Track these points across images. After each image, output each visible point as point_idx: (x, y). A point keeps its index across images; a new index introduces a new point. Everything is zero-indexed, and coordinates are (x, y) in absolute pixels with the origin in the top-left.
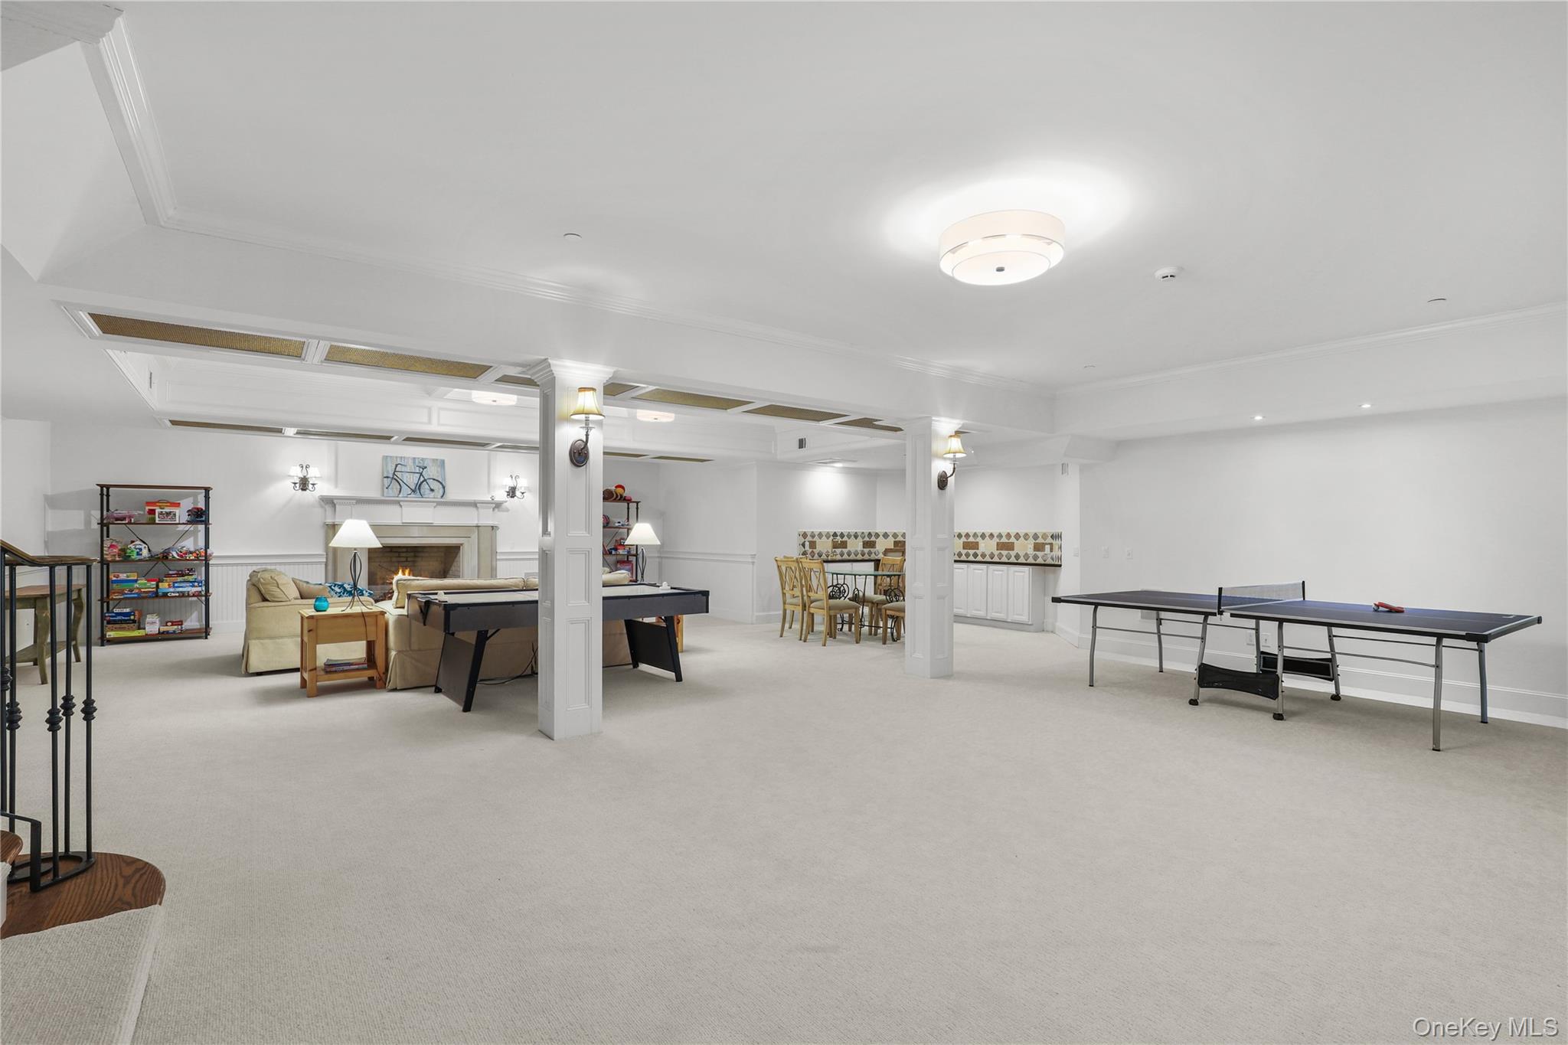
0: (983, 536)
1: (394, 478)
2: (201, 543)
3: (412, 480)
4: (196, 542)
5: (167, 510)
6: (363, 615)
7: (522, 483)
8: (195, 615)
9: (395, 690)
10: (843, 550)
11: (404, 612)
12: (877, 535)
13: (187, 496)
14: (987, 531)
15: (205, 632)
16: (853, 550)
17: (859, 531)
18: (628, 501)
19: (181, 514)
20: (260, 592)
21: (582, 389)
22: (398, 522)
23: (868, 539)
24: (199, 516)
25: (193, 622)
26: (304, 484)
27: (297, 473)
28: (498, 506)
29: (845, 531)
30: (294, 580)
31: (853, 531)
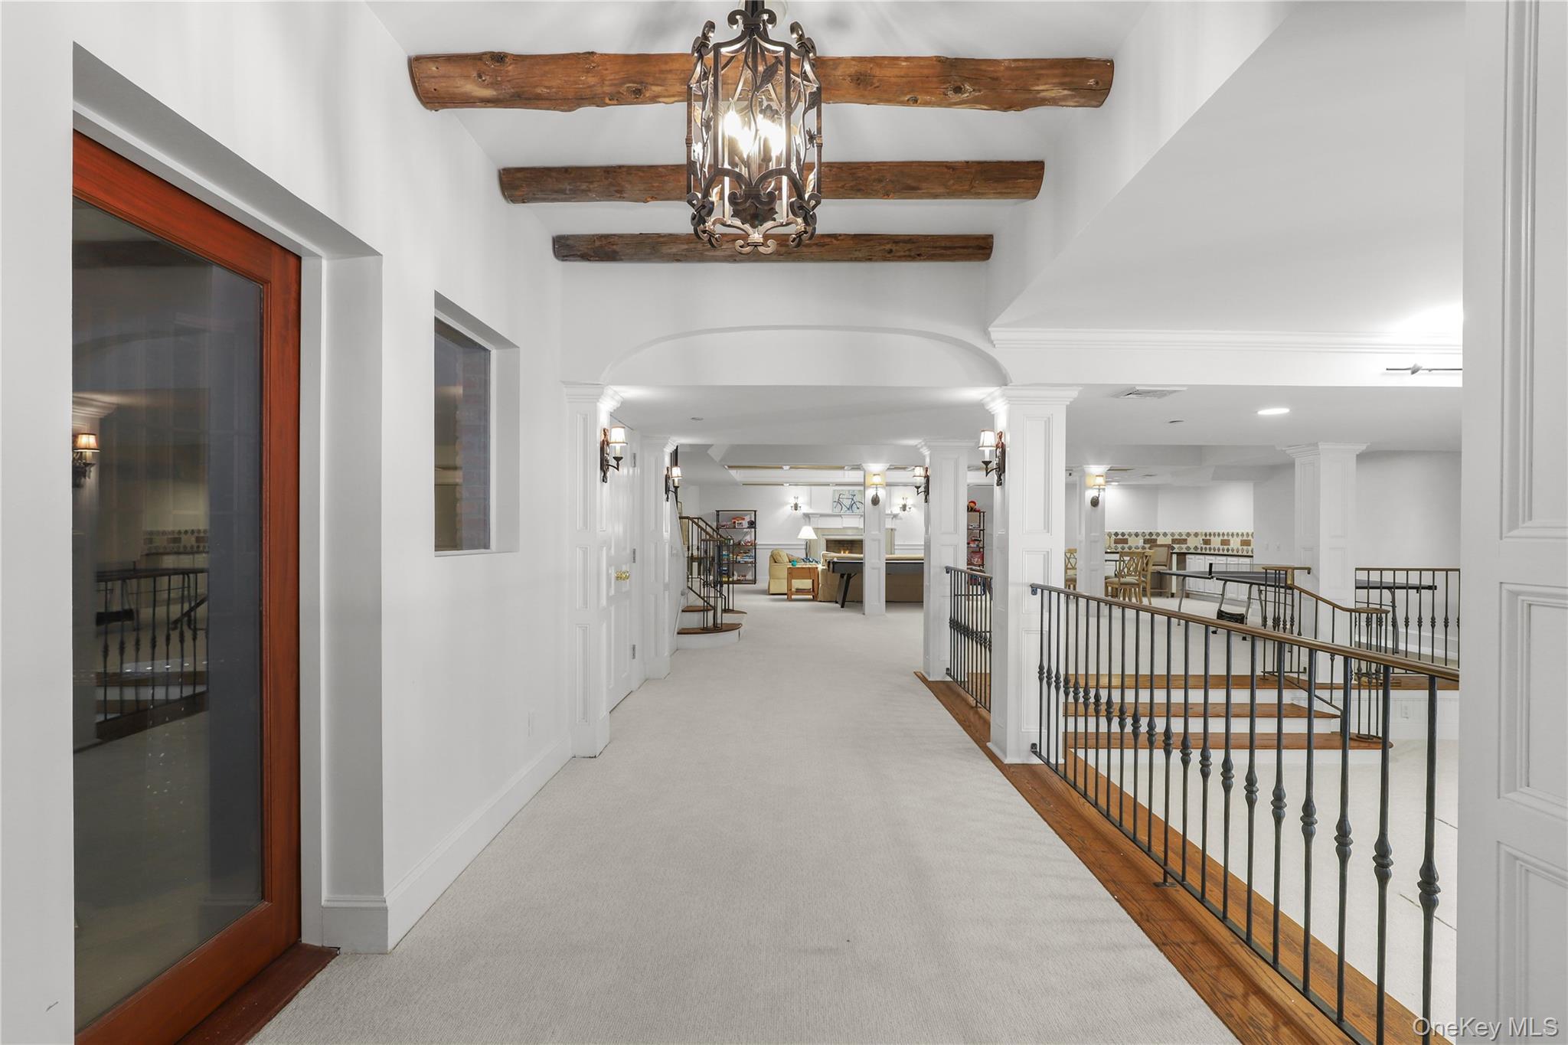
0: (1233, 535)
1: (839, 502)
2: (753, 538)
3: (848, 503)
4: (751, 537)
5: (740, 522)
6: (809, 568)
7: (910, 502)
8: (750, 573)
9: (821, 601)
10: (1125, 545)
11: (824, 567)
12: (1158, 534)
13: (746, 515)
14: (1235, 532)
15: (754, 582)
16: (1133, 545)
17: (1140, 531)
18: (978, 511)
19: (745, 524)
20: (774, 559)
21: (874, 475)
22: (840, 527)
23: (1149, 538)
24: (752, 524)
25: (749, 577)
26: (796, 507)
27: (792, 502)
28: (895, 516)
29: (1126, 531)
30: (787, 554)
31: (1133, 531)
